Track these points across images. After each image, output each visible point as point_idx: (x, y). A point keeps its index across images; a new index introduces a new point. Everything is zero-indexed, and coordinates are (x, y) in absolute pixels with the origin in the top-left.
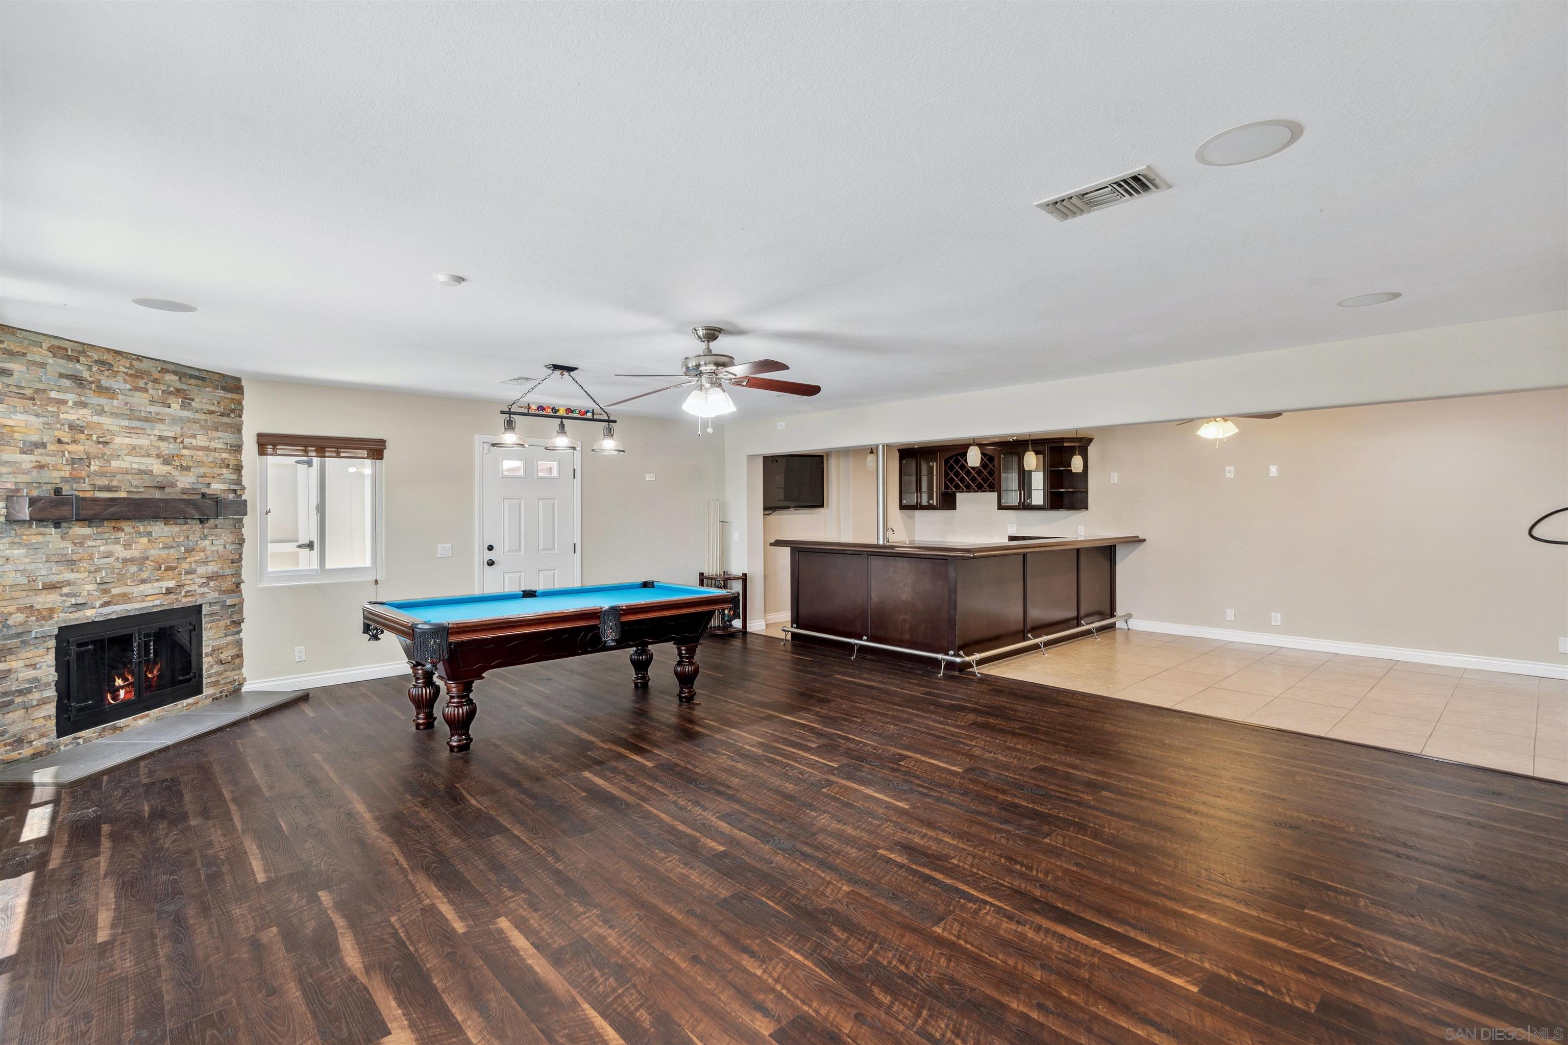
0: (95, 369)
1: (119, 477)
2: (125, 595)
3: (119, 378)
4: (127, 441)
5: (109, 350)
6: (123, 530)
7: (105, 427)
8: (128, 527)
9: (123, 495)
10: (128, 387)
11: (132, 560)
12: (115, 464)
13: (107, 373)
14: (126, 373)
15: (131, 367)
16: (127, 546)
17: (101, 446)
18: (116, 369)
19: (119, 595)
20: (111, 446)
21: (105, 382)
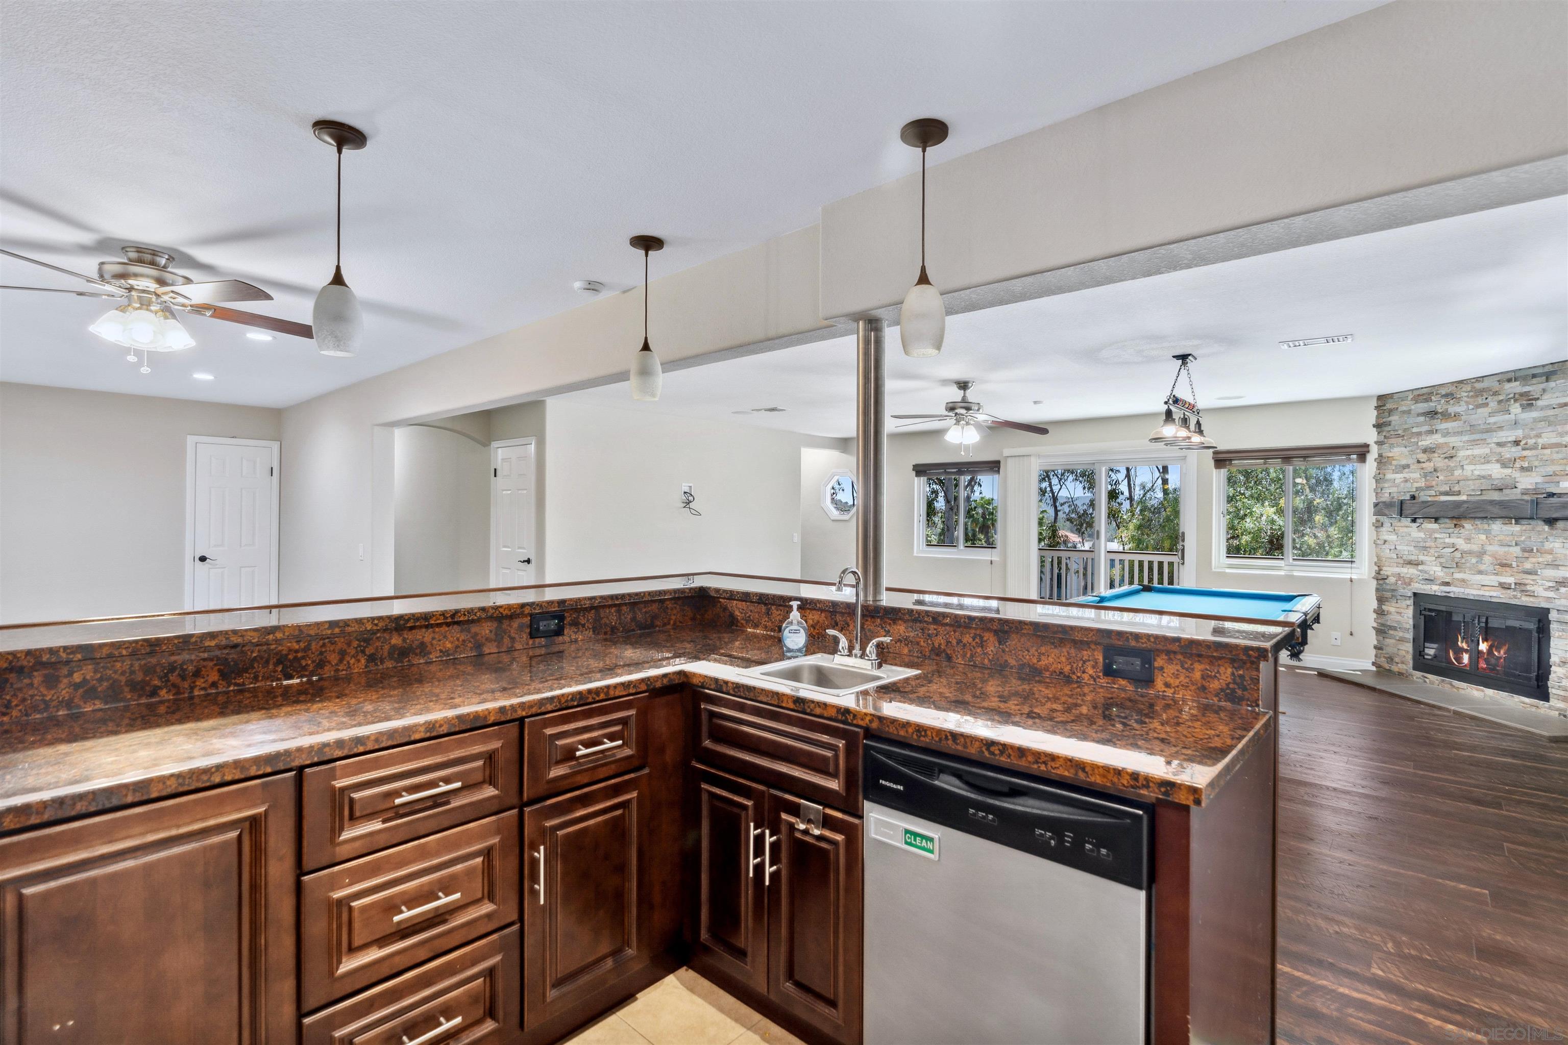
0: (1443, 401)
1: (1461, 483)
2: (1463, 580)
3: (1462, 403)
4: (1469, 452)
5: (1452, 383)
6: (1463, 527)
7: (1451, 445)
8: (1468, 525)
9: (1464, 498)
10: (1471, 407)
11: (1470, 553)
12: (1458, 473)
13: (1452, 402)
14: (1468, 396)
15: (1473, 387)
16: (1468, 540)
17: (1447, 460)
18: (1459, 396)
19: (1458, 579)
20: (1454, 459)
21: (1452, 409)
